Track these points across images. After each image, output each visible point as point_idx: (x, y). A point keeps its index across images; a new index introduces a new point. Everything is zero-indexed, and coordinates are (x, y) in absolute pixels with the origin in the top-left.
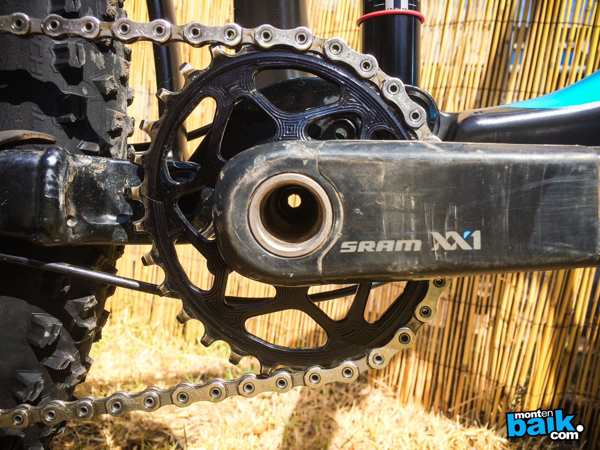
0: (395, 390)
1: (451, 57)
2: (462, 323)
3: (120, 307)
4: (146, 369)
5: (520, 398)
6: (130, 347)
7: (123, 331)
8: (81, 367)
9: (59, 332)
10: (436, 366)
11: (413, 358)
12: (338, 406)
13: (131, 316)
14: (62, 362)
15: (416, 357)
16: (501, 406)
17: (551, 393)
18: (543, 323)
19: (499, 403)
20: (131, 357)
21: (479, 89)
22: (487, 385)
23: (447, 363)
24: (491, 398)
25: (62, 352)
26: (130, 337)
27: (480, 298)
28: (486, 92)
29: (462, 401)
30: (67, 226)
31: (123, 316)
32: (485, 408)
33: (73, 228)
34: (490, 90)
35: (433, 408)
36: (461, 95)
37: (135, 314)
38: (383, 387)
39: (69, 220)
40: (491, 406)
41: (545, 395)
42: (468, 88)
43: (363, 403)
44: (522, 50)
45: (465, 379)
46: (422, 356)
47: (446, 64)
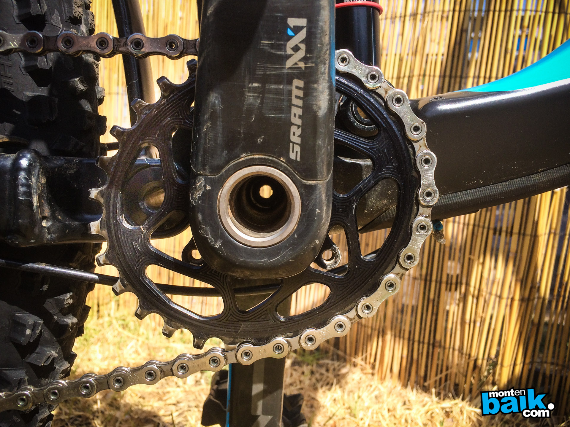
0: (373, 367)
1: (413, 47)
2: (434, 300)
3: (106, 301)
4: (134, 359)
5: (491, 369)
6: (117, 339)
7: (111, 324)
8: (65, 362)
9: (40, 329)
10: (411, 342)
11: (389, 337)
12: (319, 385)
13: (118, 309)
14: (45, 358)
15: (392, 336)
16: (474, 378)
17: (521, 363)
18: (511, 296)
19: (472, 375)
20: (120, 348)
21: (440, 76)
22: (460, 359)
23: (422, 340)
24: (464, 371)
25: (46, 349)
26: (117, 329)
27: (450, 277)
28: (447, 80)
29: (436, 375)
30: (42, 226)
31: (110, 309)
32: (459, 380)
33: (48, 228)
34: (450, 77)
35: (409, 383)
36: (423, 84)
37: (121, 307)
38: (361, 365)
39: (44, 221)
40: (464, 379)
41: (515, 365)
42: (430, 76)
43: (343, 382)
44: (480, 39)
45: (439, 353)
46: (397, 334)
47: (408, 54)
